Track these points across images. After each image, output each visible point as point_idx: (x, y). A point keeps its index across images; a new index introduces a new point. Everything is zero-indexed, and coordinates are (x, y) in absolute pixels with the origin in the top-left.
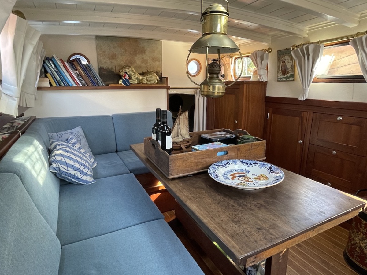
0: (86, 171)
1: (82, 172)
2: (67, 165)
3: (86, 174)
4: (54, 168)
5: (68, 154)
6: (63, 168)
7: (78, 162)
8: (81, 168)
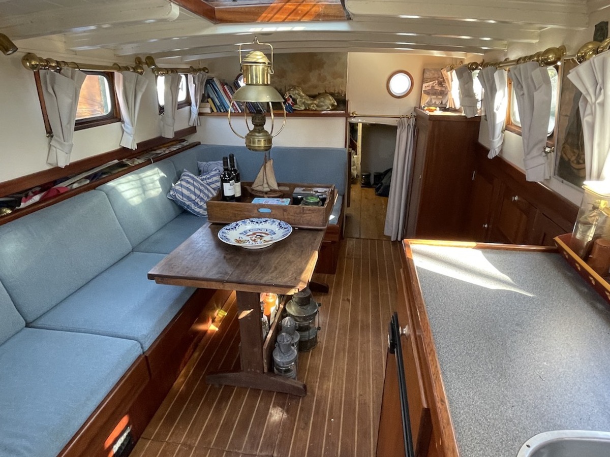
0: (201, 204)
1: (196, 204)
2: (182, 194)
3: (201, 207)
4: (170, 196)
5: (188, 186)
6: (179, 197)
7: (195, 194)
8: (196, 201)
